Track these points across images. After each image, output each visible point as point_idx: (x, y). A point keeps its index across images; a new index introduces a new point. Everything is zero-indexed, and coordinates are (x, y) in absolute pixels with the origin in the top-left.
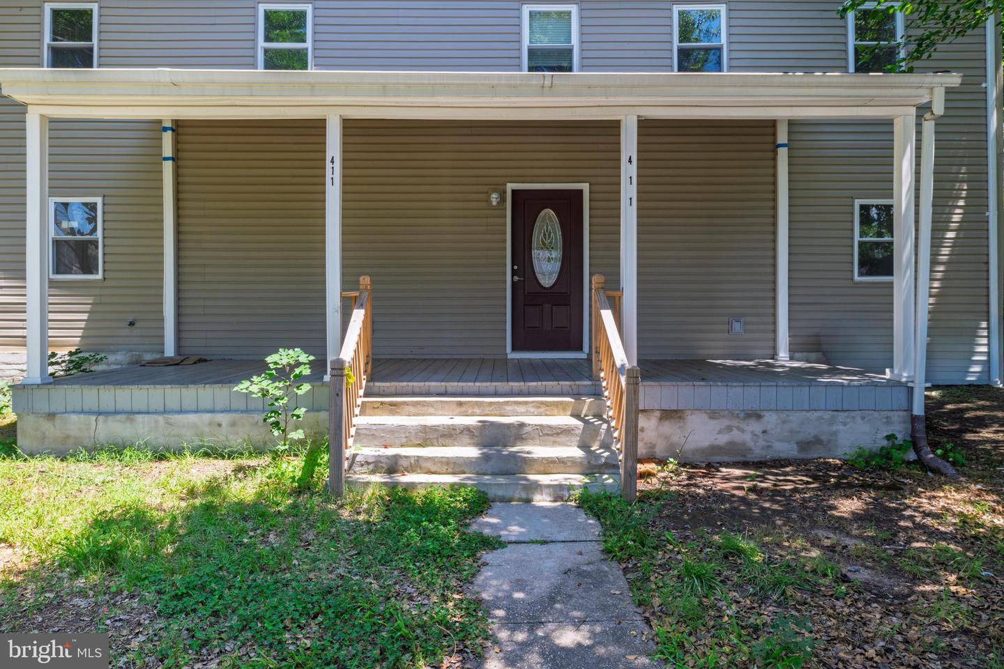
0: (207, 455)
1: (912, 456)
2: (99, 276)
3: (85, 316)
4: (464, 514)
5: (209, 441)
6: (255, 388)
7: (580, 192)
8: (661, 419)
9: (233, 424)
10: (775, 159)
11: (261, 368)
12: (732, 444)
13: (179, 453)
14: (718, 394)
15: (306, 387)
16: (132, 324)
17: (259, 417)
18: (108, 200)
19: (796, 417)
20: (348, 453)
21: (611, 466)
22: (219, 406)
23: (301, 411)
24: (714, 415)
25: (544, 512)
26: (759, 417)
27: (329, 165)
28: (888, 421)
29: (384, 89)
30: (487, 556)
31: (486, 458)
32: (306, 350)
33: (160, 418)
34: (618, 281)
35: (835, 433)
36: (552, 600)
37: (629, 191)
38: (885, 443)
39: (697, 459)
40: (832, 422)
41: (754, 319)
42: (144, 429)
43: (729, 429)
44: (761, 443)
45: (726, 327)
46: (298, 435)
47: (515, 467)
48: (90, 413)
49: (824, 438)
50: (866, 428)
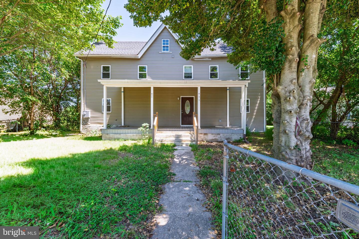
0: (132, 140)
1: (244, 141)
2: (111, 112)
3: (108, 119)
4: (172, 147)
5: (132, 138)
6: (141, 129)
7: (193, 98)
8: (204, 135)
9: (136, 135)
10: (227, 92)
11: (141, 126)
12: (215, 139)
13: (128, 140)
14: (213, 131)
15: (148, 129)
16: (116, 120)
17: (140, 134)
18: (112, 99)
19: (225, 135)
20: (155, 139)
21: (194, 141)
22: (134, 132)
23: (147, 133)
24: (212, 134)
25: (184, 147)
26: (220, 134)
27: (151, 94)
28: (240, 135)
29: (160, 83)
30: (175, 151)
31: (176, 140)
32: (148, 123)
33: (125, 134)
34: (197, 113)
35: (232, 137)
36: (183, 155)
37: (199, 99)
38: (240, 139)
39: (210, 141)
40: (231, 135)
41: (223, 119)
42: (122, 136)
43: (215, 136)
44: (220, 139)
45: (218, 121)
46: (147, 136)
47: (180, 141)
48: (114, 133)
49: (230, 138)
50: (237, 136)
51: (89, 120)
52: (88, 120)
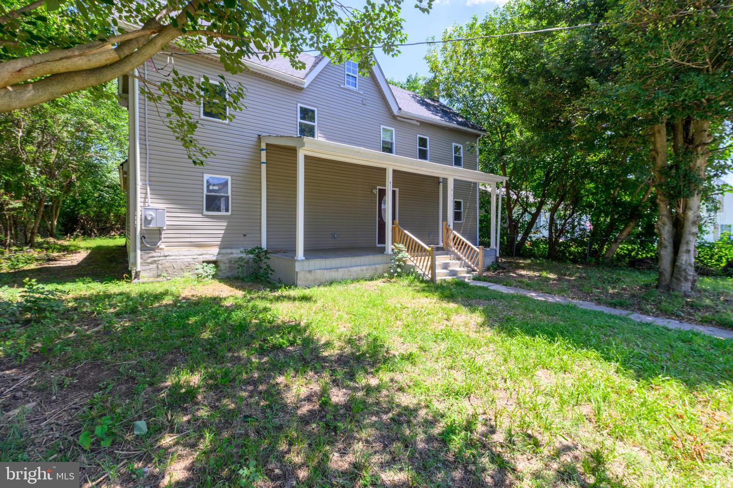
2: (230, 213)
16: (245, 235)
17: (374, 267)
18: (234, 178)
41: (434, 233)
42: (341, 273)
48: (323, 269)
51: (163, 236)
52: (160, 234)
